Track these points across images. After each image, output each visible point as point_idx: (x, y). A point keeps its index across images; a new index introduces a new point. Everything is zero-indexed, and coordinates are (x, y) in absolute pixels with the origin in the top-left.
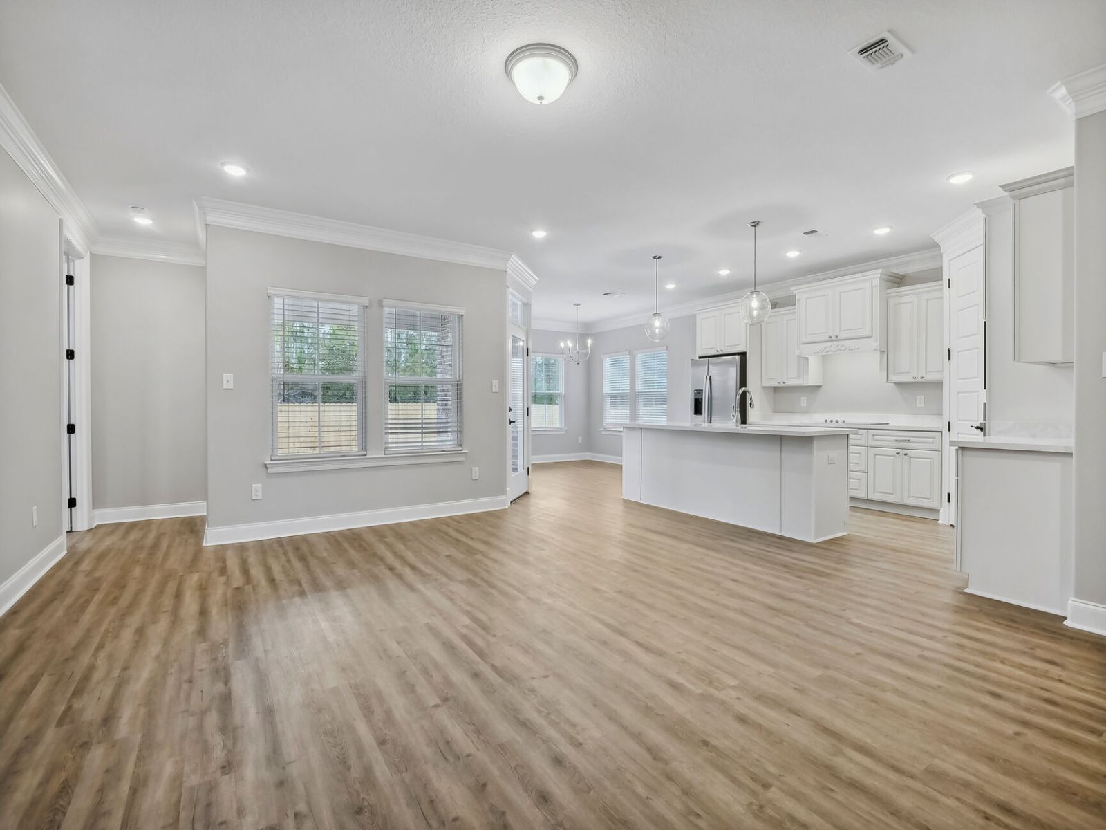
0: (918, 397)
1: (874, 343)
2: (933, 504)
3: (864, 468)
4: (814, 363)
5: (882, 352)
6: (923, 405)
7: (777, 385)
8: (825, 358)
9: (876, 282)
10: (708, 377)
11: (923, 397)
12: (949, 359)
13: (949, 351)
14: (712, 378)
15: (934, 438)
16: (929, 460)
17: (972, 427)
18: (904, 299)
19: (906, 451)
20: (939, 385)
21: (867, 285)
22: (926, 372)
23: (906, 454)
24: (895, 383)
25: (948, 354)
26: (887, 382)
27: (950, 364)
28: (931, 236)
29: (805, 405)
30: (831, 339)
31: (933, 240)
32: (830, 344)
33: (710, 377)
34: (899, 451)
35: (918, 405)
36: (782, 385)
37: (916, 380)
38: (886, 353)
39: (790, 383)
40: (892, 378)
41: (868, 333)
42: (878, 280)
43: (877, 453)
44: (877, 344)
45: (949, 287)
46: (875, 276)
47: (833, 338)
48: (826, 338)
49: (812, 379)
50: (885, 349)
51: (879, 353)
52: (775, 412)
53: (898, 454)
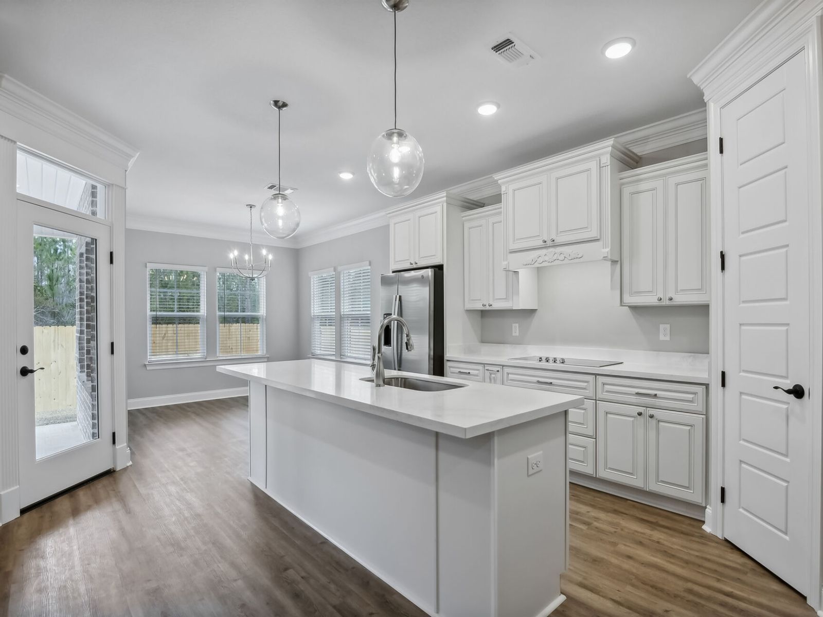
0: (662, 327)
1: (604, 249)
2: (695, 496)
3: (590, 432)
4: (525, 278)
5: (614, 262)
6: (668, 338)
7: (483, 308)
8: (540, 271)
9: (606, 159)
10: (398, 297)
11: (669, 325)
12: (723, 268)
13: (723, 256)
14: (403, 298)
15: (695, 393)
16: (688, 428)
17: (776, 388)
18: (643, 186)
19: (652, 412)
20: (703, 309)
21: (593, 165)
22: (677, 291)
23: (652, 416)
24: (630, 307)
25: (720, 260)
26: (621, 305)
27: (724, 275)
28: (688, 76)
29: (517, 334)
30: (545, 245)
31: (690, 81)
32: (544, 251)
33: (400, 297)
34: (641, 410)
35: (662, 338)
36: (488, 308)
37: (664, 303)
38: (619, 262)
39: (497, 305)
40: (630, 300)
41: (594, 234)
42: (609, 156)
43: (608, 410)
44: (608, 250)
45: (721, 151)
46: (604, 149)
47: (549, 243)
48: (540, 243)
49: (523, 302)
50: (616, 258)
51: (609, 263)
52: (483, 341)
53: (640, 414)
